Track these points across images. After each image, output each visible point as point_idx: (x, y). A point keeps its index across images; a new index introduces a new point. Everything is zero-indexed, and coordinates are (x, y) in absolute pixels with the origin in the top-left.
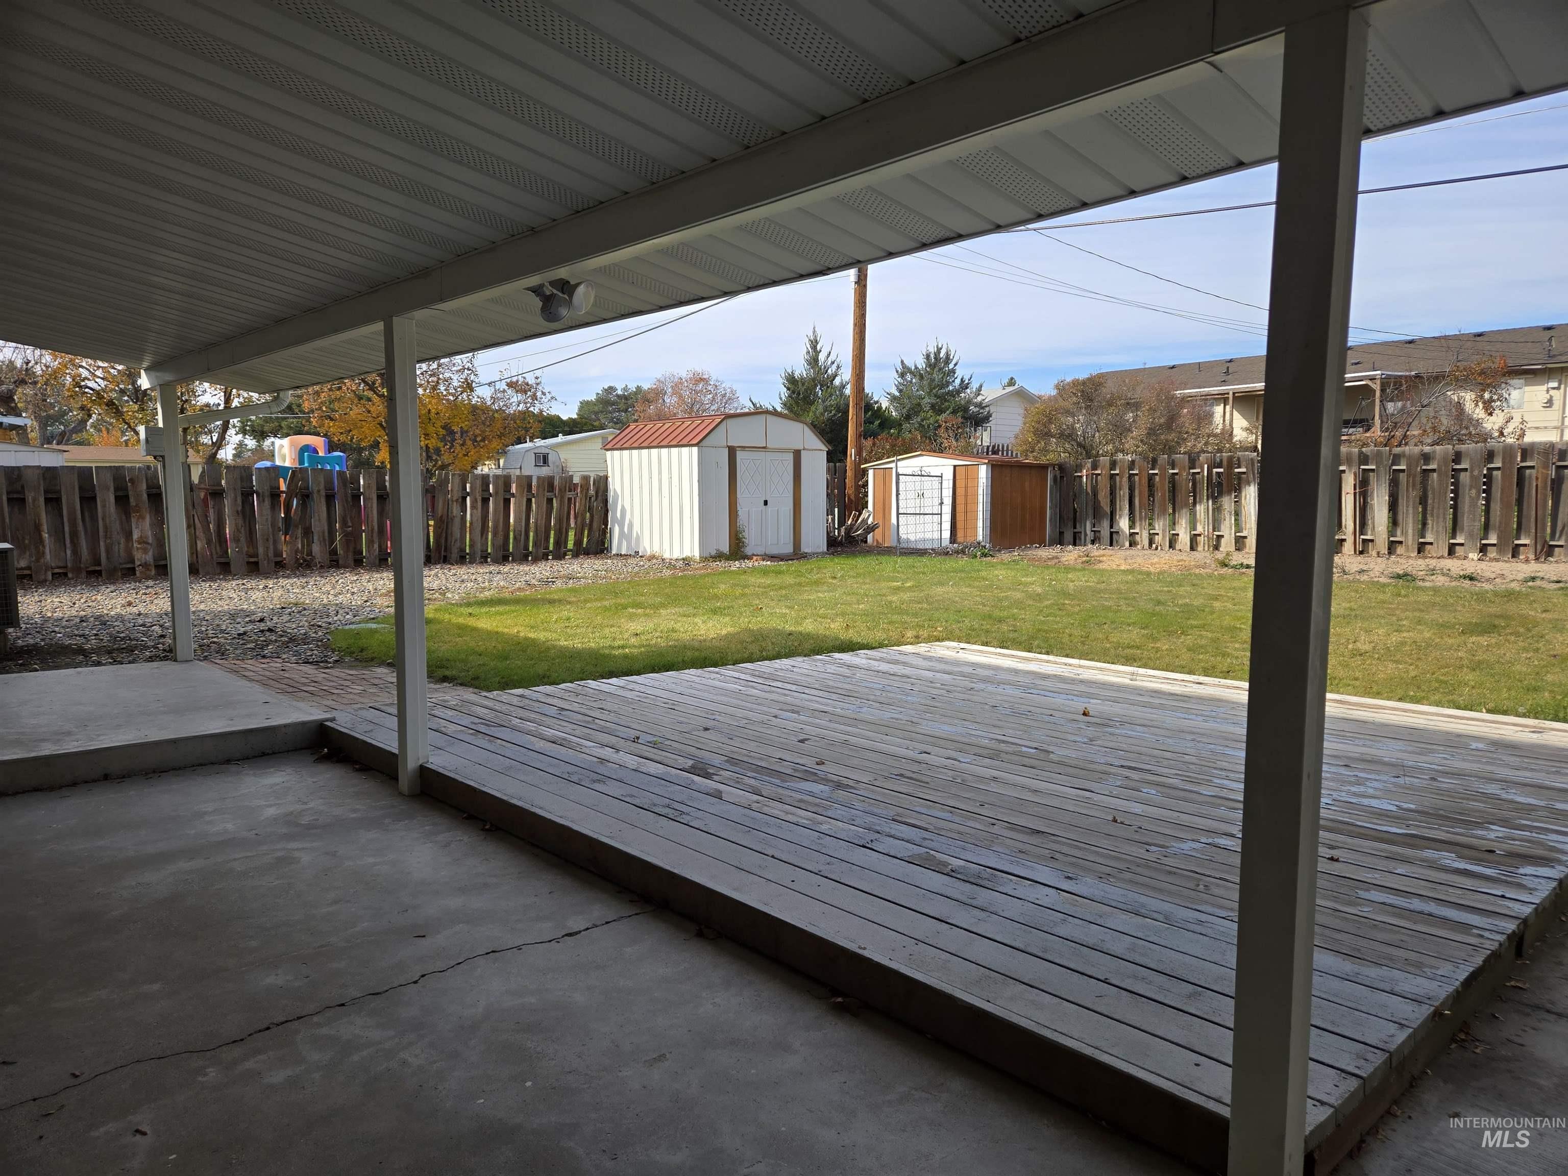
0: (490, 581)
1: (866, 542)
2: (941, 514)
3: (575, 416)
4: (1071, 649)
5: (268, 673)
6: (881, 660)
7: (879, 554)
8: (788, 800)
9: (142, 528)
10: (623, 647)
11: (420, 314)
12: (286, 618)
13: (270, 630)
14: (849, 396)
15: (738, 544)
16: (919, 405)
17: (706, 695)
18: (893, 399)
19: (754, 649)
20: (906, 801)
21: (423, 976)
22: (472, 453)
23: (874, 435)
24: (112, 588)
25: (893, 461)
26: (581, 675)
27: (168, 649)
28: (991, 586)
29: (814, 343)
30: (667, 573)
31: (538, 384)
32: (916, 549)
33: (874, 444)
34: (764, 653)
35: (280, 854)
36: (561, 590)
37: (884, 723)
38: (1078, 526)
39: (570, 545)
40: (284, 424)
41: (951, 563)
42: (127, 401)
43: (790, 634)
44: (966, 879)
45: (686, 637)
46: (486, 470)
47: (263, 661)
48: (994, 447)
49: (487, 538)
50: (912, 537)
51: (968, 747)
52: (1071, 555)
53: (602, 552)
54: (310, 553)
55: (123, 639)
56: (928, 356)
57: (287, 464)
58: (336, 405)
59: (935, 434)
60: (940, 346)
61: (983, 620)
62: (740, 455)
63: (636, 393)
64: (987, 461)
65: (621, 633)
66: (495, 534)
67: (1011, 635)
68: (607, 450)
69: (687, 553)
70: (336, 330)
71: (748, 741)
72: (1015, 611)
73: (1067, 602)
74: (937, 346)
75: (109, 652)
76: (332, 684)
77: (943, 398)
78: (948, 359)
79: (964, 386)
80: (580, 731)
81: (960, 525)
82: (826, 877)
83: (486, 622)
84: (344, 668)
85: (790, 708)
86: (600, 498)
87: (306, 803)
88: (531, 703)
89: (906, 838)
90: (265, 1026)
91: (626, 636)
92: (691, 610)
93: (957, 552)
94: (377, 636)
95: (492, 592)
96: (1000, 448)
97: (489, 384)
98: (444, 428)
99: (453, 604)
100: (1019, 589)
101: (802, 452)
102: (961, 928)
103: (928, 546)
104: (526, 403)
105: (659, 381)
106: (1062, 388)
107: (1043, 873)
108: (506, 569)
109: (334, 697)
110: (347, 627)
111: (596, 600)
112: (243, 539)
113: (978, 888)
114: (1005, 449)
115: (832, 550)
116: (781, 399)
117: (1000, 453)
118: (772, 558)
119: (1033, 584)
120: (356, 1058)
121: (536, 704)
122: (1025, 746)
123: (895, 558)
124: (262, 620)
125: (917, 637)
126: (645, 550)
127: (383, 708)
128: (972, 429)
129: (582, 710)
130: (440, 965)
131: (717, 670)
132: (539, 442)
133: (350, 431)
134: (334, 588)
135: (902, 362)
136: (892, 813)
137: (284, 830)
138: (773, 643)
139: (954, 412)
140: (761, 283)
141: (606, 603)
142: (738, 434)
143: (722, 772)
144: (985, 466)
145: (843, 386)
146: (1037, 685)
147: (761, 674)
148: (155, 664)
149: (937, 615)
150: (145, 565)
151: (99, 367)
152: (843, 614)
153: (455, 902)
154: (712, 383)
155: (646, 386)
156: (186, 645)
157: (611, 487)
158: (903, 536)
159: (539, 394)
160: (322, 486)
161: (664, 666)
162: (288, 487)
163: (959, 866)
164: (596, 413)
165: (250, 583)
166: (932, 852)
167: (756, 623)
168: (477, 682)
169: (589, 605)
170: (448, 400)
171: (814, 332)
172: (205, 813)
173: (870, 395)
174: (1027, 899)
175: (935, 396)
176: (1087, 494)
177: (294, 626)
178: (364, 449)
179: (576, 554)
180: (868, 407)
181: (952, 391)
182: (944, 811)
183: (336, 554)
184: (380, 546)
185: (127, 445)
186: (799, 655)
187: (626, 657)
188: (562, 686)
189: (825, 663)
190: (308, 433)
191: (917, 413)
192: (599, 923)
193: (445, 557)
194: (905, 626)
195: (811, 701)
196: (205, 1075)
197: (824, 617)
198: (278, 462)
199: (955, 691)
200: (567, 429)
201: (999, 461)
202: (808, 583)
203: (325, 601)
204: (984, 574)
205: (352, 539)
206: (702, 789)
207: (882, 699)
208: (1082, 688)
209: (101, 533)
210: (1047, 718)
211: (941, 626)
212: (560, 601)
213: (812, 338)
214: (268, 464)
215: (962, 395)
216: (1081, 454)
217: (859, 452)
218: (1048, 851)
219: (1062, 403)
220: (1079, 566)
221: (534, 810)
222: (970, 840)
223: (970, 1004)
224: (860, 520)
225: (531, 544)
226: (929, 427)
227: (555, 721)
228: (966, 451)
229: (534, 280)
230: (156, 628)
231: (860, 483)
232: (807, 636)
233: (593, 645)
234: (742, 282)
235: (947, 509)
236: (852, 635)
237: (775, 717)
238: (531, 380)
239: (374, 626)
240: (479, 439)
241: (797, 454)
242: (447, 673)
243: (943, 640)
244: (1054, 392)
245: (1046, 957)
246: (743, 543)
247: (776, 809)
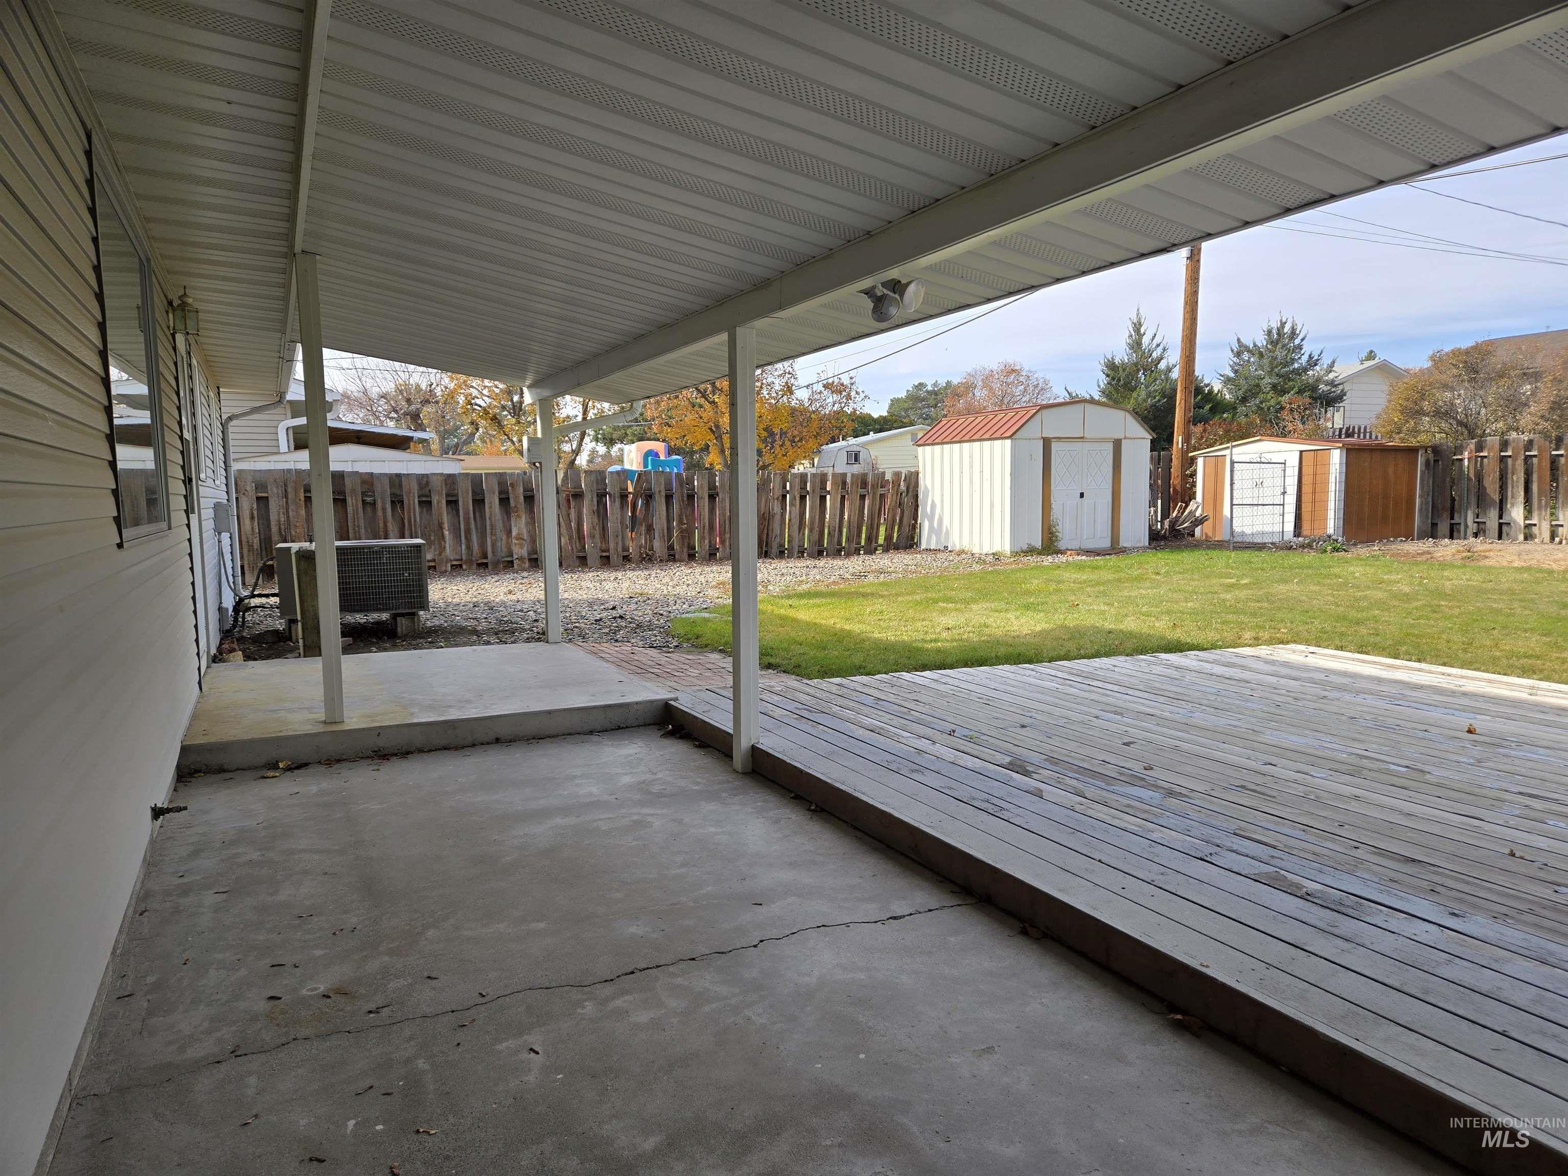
0: (807, 575)
1: (1193, 535)
2: (1283, 505)
3: (885, 414)
4: (1450, 657)
5: (620, 656)
6: (1214, 662)
7: (1209, 548)
8: (1115, 805)
9: (519, 526)
10: (935, 641)
11: (760, 323)
12: (633, 606)
13: (621, 617)
14: (1176, 380)
15: (1050, 539)
16: (1258, 386)
17: (1021, 691)
18: (1227, 381)
19: (1071, 646)
20: (1251, 815)
21: (761, 941)
22: (790, 453)
23: (1204, 420)
24: (496, 578)
25: (1228, 448)
26: (894, 667)
27: (541, 631)
28: (1346, 584)
29: (1137, 326)
30: (977, 568)
31: (852, 384)
32: (1252, 543)
33: (1205, 431)
34: (1082, 652)
35: (635, 818)
36: (873, 584)
37: (1220, 730)
38: (1456, 516)
39: (881, 540)
40: (629, 431)
41: (1295, 558)
42: (506, 416)
43: (1110, 632)
44: (1324, 904)
45: (999, 633)
46: (801, 468)
47: (616, 644)
48: (1348, 429)
49: (804, 534)
50: (1248, 531)
51: (1321, 761)
52: (1447, 549)
53: (911, 546)
54: (652, 549)
55: (506, 622)
56: (1269, 332)
57: (634, 468)
58: (673, 413)
59: (1277, 417)
60: (1284, 320)
61: (1337, 622)
62: (1055, 446)
63: (946, 388)
64: (1341, 445)
65: (933, 626)
66: (811, 531)
67: (1372, 639)
68: (919, 446)
69: (997, 548)
70: (686, 343)
71: (1068, 741)
72: (1377, 612)
73: (1443, 603)
74: (1281, 321)
75: (496, 634)
76: (673, 667)
77: (1286, 377)
78: (1293, 334)
79: (1313, 362)
80: (896, 721)
81: (1306, 516)
82: (1160, 888)
83: (805, 613)
84: (683, 652)
85: (1114, 709)
86: (910, 494)
87: (655, 774)
88: (849, 691)
89: (1251, 854)
90: (630, 970)
91: (937, 631)
92: (1003, 605)
93: (1303, 546)
94: (709, 624)
95: (808, 585)
96: (1356, 430)
97: (807, 387)
98: (765, 430)
99: (773, 596)
100: (1381, 588)
101: (1123, 441)
102: (1321, 957)
103: (1267, 540)
104: (840, 403)
105: (969, 374)
106: (1438, 360)
107: (1421, 907)
108: (822, 563)
109: (676, 679)
110: (684, 616)
111: (908, 594)
112: (597, 536)
113: (1340, 916)
114: (1362, 430)
115: (1154, 544)
116: (1099, 386)
117: (1356, 435)
118: (1088, 552)
119: (1398, 582)
120: (707, 1009)
121: (855, 694)
122: (1394, 764)
123: (1228, 553)
124: (614, 608)
125: (1257, 639)
126: (955, 545)
127: (717, 690)
128: (1323, 410)
129: (898, 701)
130: (775, 933)
131: (1032, 666)
132: (852, 441)
133: (684, 436)
134: (672, 580)
135: (1239, 340)
136: (1234, 827)
137: (638, 797)
138: (1091, 642)
139: (1300, 392)
140: (1097, 266)
141: (918, 597)
142: (1051, 424)
143: (1041, 771)
144: (1338, 451)
145: (1169, 370)
146: (1406, 696)
147: (1079, 672)
148: (532, 645)
149: (1279, 615)
150: (521, 559)
151: (485, 387)
152: (1169, 612)
153: (786, 876)
154: (1024, 374)
155: (956, 381)
156: (556, 631)
157: (921, 482)
158: (1237, 528)
159: (853, 394)
160: (663, 487)
161: (977, 661)
162: (635, 489)
163: (1316, 890)
164: (906, 410)
165: (603, 575)
166: (1282, 872)
167: (1073, 620)
168: (798, 670)
169: (900, 599)
170: (770, 403)
171: (1138, 315)
172: (575, 777)
173: (1200, 377)
174: (1402, 933)
175: (1277, 375)
176: (1469, 479)
177: (640, 614)
178: (695, 452)
179: (886, 549)
180: (1198, 391)
181: (1298, 369)
182: (1294, 828)
183: (673, 549)
184: (710, 542)
185: (506, 455)
186: (1120, 654)
187: (938, 651)
188: (877, 677)
189: (1150, 663)
190: (649, 439)
191: (1255, 395)
192: (922, 910)
193: (766, 552)
194: (1242, 626)
195: (1135, 702)
196: (584, 1007)
197: (1148, 615)
198: (627, 466)
199: (1304, 699)
200: (877, 427)
201: (1355, 445)
202: (1128, 579)
203: (665, 592)
204: (1336, 570)
205: (687, 535)
206: (1022, 786)
207: (1216, 704)
208: (1465, 701)
209: (488, 531)
210: (1421, 734)
211: (1285, 628)
212: (872, 594)
213: (1135, 321)
214: (617, 468)
215: (1310, 373)
216: (1462, 434)
217: (1187, 440)
218: (1426, 883)
219: (1437, 376)
220: (1459, 563)
221: (856, 794)
222: (1328, 863)
223: (1334, 1039)
224: (1186, 513)
225: (844, 540)
226: (1269, 409)
227: (872, 710)
228: (1315, 435)
229: (866, 283)
230: (531, 613)
231: (1188, 472)
232: (1130, 635)
233: (906, 638)
234: (1076, 266)
235: (1291, 500)
236: (1178, 635)
237: (1097, 717)
238: (846, 380)
239: (707, 615)
240: (796, 440)
241: (1117, 445)
242: (772, 660)
243: (1287, 643)
244: (1428, 364)
245: (1427, 1000)
246: (1057, 537)
247: (1102, 812)
